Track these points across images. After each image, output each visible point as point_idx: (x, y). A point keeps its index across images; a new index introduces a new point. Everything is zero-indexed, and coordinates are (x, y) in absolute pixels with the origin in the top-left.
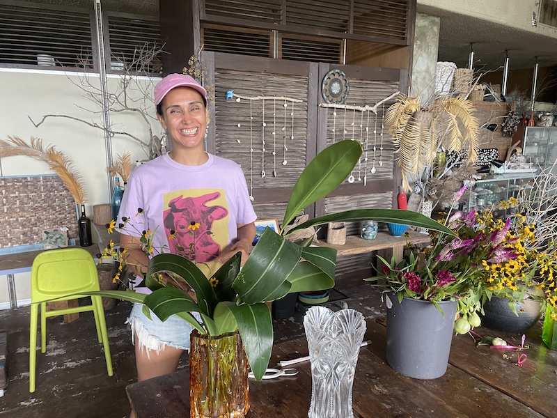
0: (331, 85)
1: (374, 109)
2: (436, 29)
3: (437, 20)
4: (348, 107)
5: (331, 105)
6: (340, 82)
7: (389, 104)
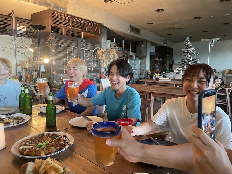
0: (83, 44)
1: (93, 51)
2: (106, 31)
3: (106, 29)
4: (88, 50)
5: (83, 49)
6: (85, 43)
7: (97, 50)
